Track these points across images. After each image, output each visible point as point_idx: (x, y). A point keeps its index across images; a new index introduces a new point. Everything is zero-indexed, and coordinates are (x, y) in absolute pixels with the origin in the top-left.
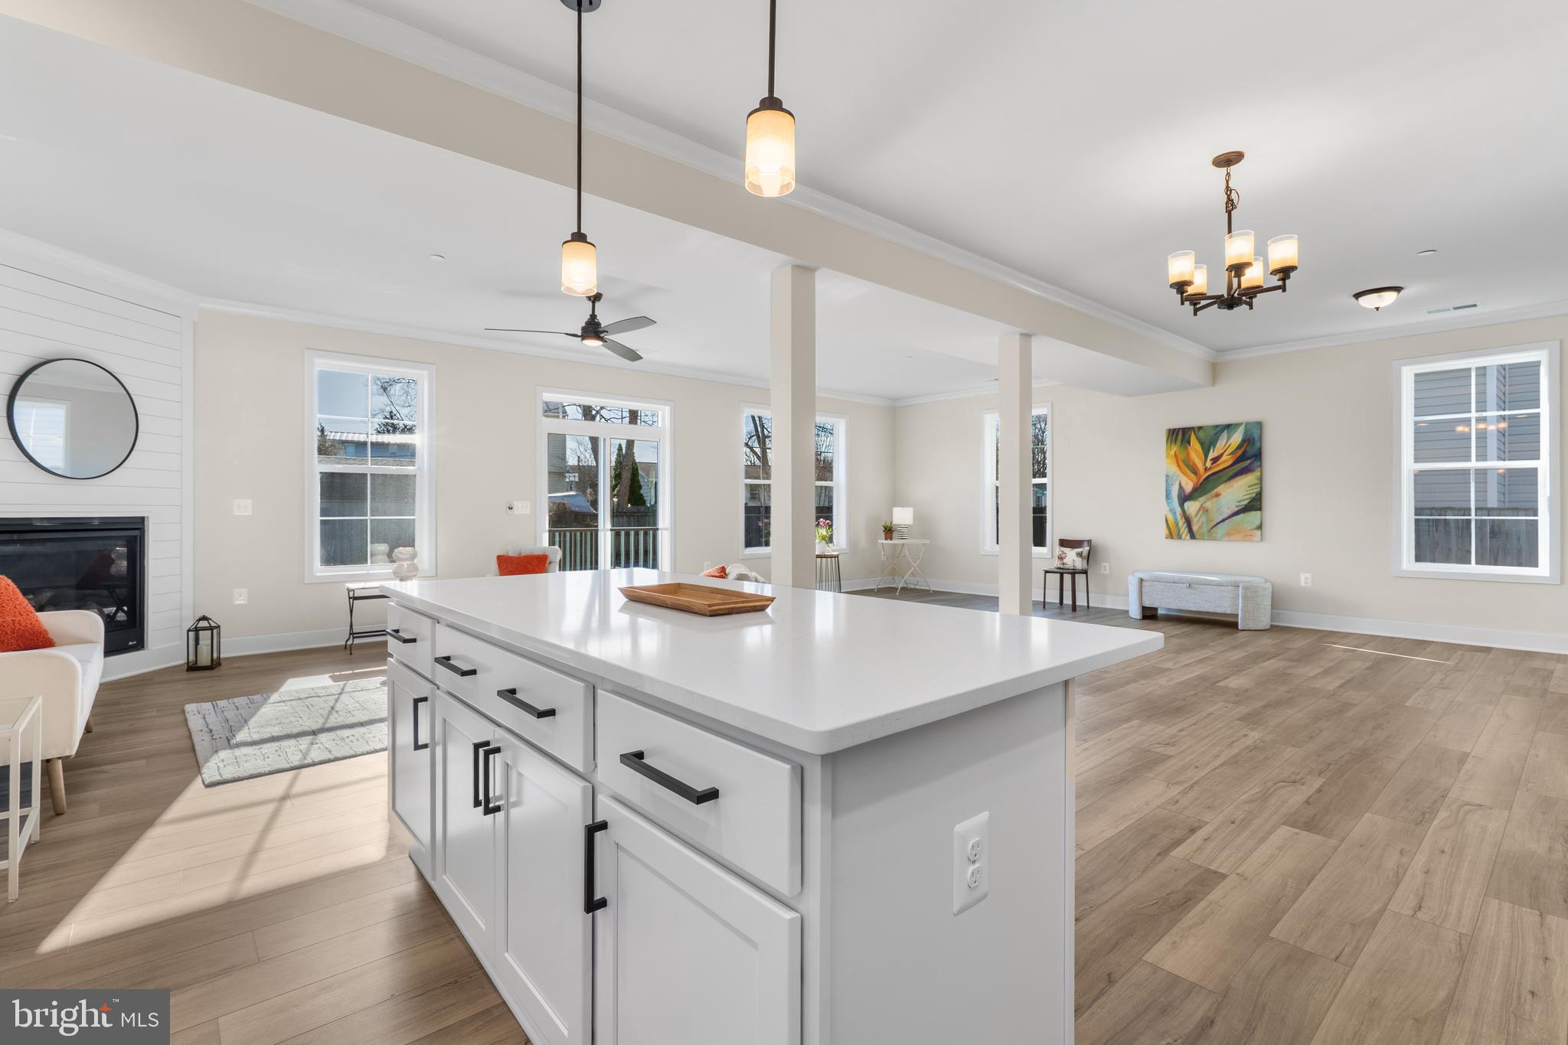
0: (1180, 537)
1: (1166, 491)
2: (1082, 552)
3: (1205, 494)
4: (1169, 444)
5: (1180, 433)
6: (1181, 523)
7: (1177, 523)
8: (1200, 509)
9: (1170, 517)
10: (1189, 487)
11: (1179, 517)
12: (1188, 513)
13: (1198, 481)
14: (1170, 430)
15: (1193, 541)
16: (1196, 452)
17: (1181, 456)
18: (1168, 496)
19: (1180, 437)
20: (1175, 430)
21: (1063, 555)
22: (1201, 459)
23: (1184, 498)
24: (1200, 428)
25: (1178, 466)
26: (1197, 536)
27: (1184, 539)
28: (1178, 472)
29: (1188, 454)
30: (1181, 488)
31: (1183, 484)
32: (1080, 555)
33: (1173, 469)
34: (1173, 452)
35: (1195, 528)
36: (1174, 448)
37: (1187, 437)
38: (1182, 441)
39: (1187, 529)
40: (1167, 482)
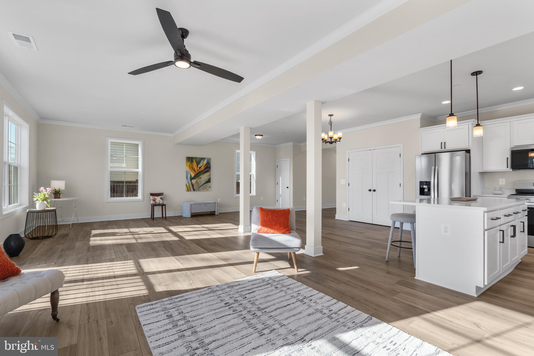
0: (190, 191)
1: (186, 176)
2: (162, 197)
3: (197, 177)
4: (187, 162)
5: (190, 159)
6: (191, 186)
7: (189, 186)
8: (196, 182)
9: (188, 184)
10: (193, 176)
11: (190, 184)
12: (193, 183)
13: (196, 173)
14: (187, 157)
15: (194, 192)
16: (195, 165)
17: (191, 166)
18: (187, 178)
19: (190, 160)
20: (189, 157)
21: (155, 199)
22: (196, 167)
23: (192, 179)
24: (196, 158)
25: (190, 169)
26: (195, 190)
27: (192, 191)
28: (190, 171)
29: (193, 165)
30: (191, 175)
31: (191, 174)
32: (161, 198)
33: (188, 169)
34: (188, 164)
35: (195, 188)
36: (189, 163)
37: (192, 160)
38: (191, 161)
39: (192, 188)
40: (187, 173)
